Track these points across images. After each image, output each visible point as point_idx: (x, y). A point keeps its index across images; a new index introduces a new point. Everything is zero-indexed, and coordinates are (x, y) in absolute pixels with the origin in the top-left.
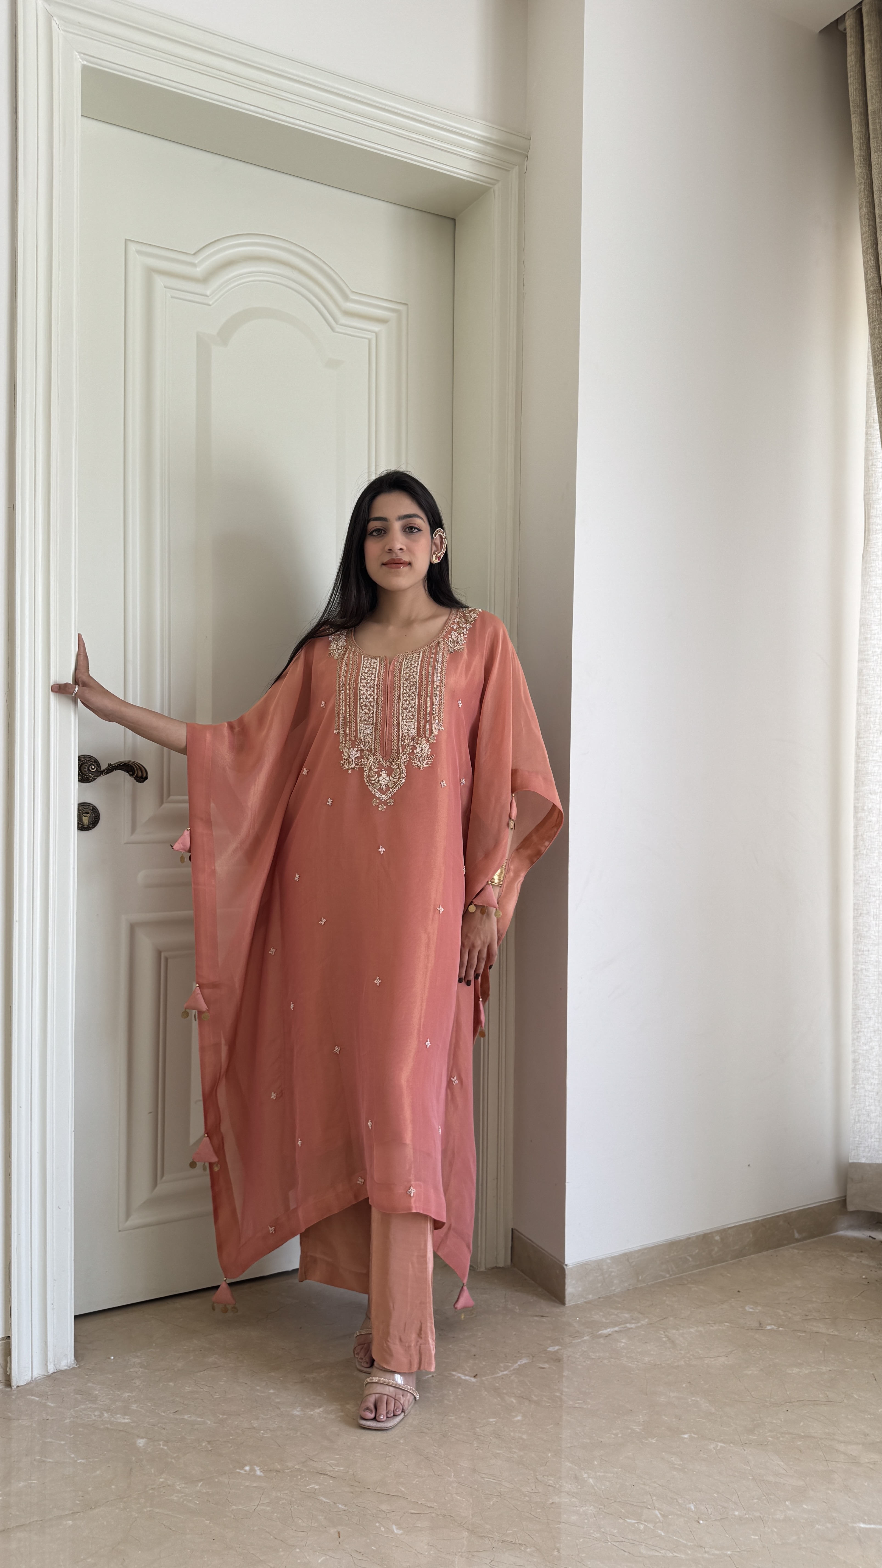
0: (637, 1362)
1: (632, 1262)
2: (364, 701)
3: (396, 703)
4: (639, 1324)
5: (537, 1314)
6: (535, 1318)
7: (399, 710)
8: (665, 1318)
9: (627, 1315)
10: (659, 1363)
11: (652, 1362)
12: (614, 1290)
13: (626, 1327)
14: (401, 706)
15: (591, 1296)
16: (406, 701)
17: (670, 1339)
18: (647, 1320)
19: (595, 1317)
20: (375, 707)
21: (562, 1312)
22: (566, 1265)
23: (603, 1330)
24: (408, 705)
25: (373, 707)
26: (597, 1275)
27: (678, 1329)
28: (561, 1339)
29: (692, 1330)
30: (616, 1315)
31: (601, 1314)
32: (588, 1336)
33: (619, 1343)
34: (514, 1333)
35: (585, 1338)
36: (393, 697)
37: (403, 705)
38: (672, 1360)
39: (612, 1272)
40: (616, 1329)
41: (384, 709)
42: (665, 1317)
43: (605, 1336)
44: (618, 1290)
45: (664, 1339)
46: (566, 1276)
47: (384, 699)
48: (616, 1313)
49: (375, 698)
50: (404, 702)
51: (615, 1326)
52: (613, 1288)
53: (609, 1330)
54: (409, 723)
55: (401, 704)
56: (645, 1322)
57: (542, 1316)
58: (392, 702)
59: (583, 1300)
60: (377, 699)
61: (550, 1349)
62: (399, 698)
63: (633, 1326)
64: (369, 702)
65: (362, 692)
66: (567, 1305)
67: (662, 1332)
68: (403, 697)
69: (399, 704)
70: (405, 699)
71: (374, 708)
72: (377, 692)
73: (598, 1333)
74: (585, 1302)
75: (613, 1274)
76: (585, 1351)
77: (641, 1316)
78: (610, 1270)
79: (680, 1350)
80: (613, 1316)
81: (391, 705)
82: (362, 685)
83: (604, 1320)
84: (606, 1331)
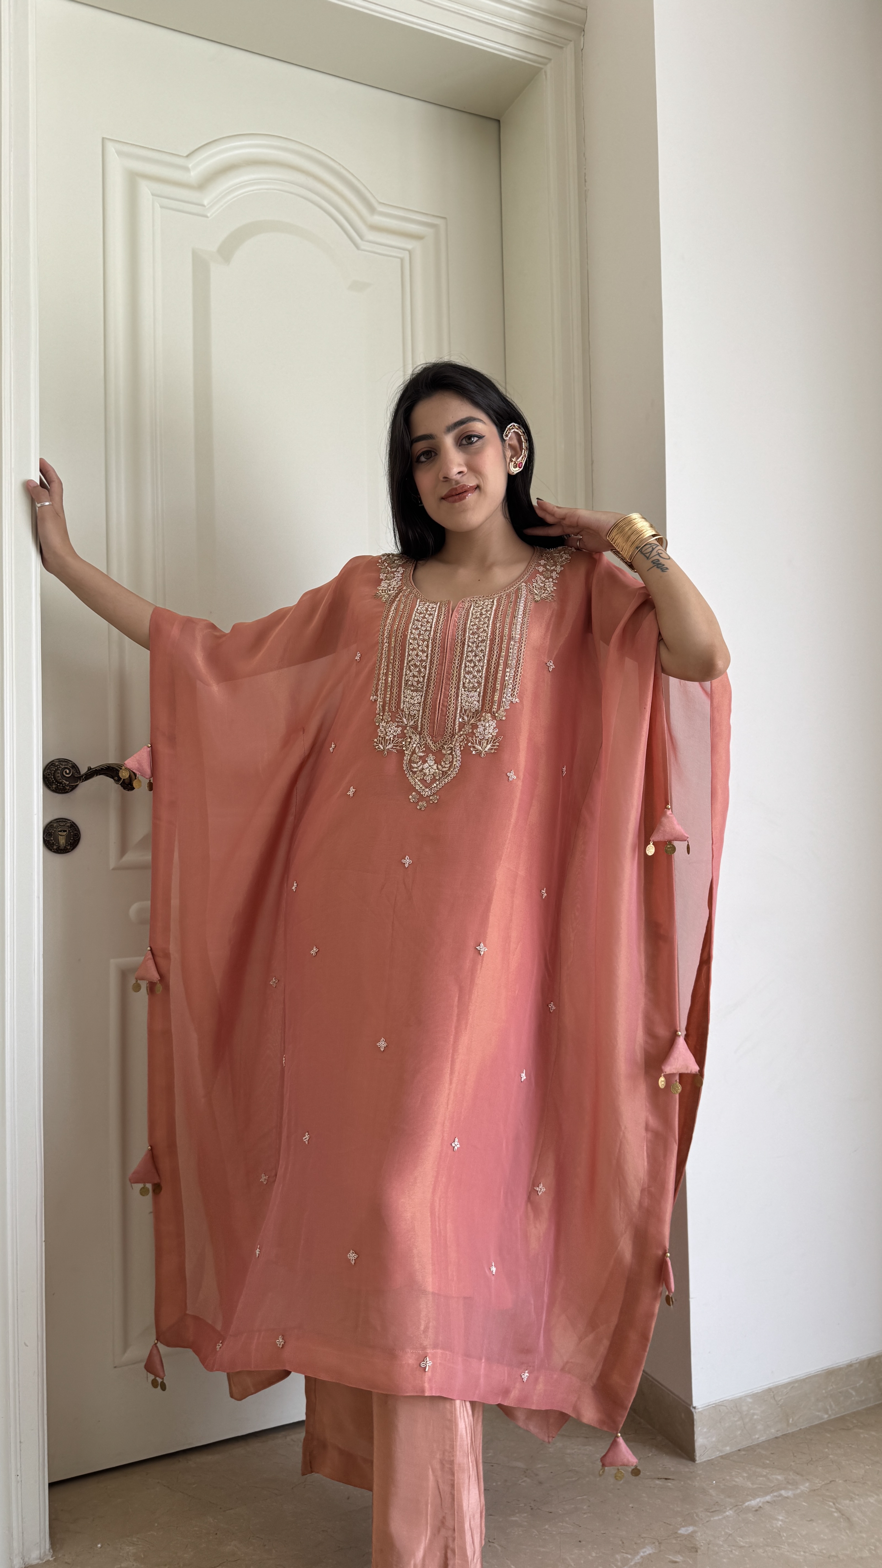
0: (804, 1552)
1: (780, 1401)
2: (413, 659)
3: (456, 664)
4: (799, 1491)
5: (660, 1476)
6: (657, 1482)
7: (460, 674)
8: (831, 1482)
9: (779, 1477)
10: (833, 1554)
11: (824, 1551)
12: (758, 1438)
13: (781, 1495)
14: (463, 668)
15: (728, 1448)
16: (471, 661)
17: (843, 1515)
18: (807, 1484)
19: (737, 1480)
20: (428, 669)
21: (691, 1473)
22: (694, 1408)
23: (751, 1500)
24: (473, 667)
25: (425, 667)
26: (736, 1419)
27: (851, 1499)
28: (695, 1515)
29: (872, 1500)
30: (765, 1476)
31: (745, 1475)
32: (730, 1509)
33: (775, 1522)
34: (631, 1505)
35: (727, 1513)
36: (453, 655)
37: (466, 667)
38: (852, 1548)
39: (754, 1414)
40: (768, 1498)
41: (439, 672)
42: (831, 1479)
43: (754, 1509)
44: (763, 1439)
45: (836, 1514)
46: (695, 1423)
47: (441, 658)
48: (765, 1473)
49: (429, 655)
50: (468, 664)
51: (767, 1494)
52: (757, 1436)
53: (758, 1500)
54: (472, 694)
55: (463, 665)
56: (805, 1487)
57: (666, 1479)
58: (451, 661)
59: (718, 1454)
60: (431, 657)
61: (682, 1531)
62: (462, 658)
63: (790, 1494)
64: (420, 661)
65: (411, 647)
66: (697, 1462)
67: (831, 1504)
68: (467, 656)
69: (460, 666)
70: (469, 659)
71: (426, 669)
72: (432, 648)
73: (744, 1506)
74: (722, 1457)
75: (755, 1417)
76: (730, 1535)
77: (798, 1478)
78: (752, 1411)
79: (861, 1532)
80: (761, 1479)
81: (450, 667)
82: (412, 636)
83: (749, 1484)
84: (754, 1503)
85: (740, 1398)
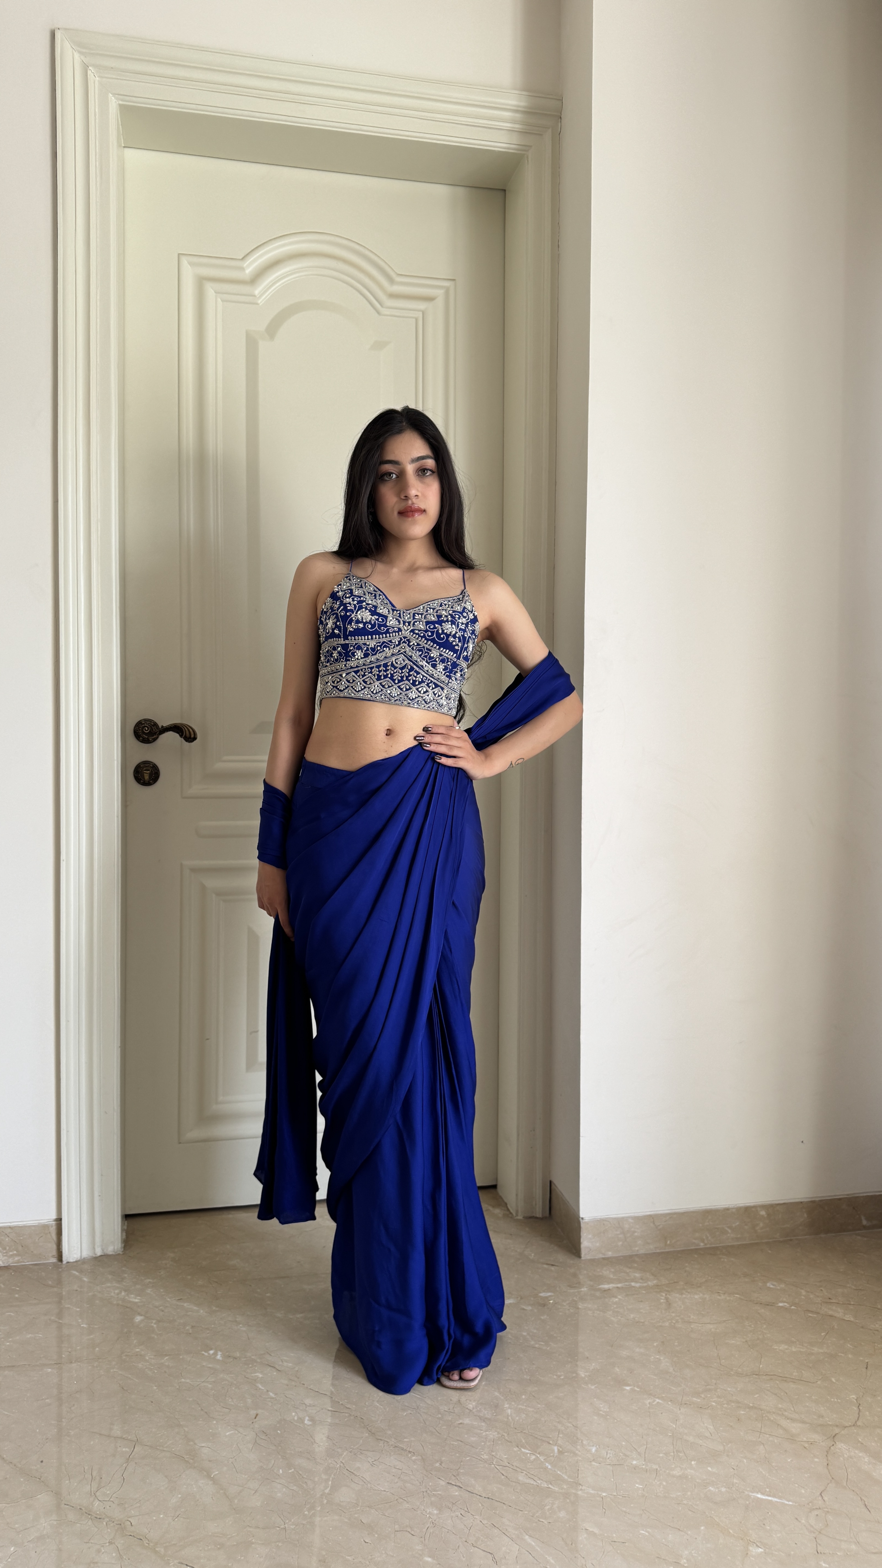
0: (622, 1317)
4: (645, 1284)
5: (549, 1263)
6: (545, 1266)
8: (674, 1282)
9: (637, 1275)
11: (637, 1319)
13: (630, 1285)
15: (610, 1253)
17: (668, 1301)
18: (655, 1282)
19: (604, 1272)
21: (577, 1264)
22: (582, 1218)
26: (618, 1233)
27: (681, 1294)
28: (558, 1287)
29: (696, 1296)
30: (627, 1273)
31: (613, 1270)
32: (587, 1287)
33: (614, 1299)
34: (516, 1276)
35: (583, 1289)
38: (659, 1320)
39: (635, 1232)
40: (619, 1285)
43: (604, 1290)
44: (642, 1252)
45: (662, 1301)
46: (582, 1230)
51: (620, 1282)
52: (637, 1249)
53: (611, 1285)
56: (652, 1283)
57: (552, 1265)
59: (601, 1256)
61: (542, 1295)
63: (638, 1285)
66: (583, 1258)
67: (664, 1294)
73: (598, 1287)
74: (604, 1259)
76: (575, 1301)
77: (651, 1277)
78: (633, 1229)
79: (673, 1313)
80: (623, 1274)
84: (606, 1286)
85: (623, 1218)
